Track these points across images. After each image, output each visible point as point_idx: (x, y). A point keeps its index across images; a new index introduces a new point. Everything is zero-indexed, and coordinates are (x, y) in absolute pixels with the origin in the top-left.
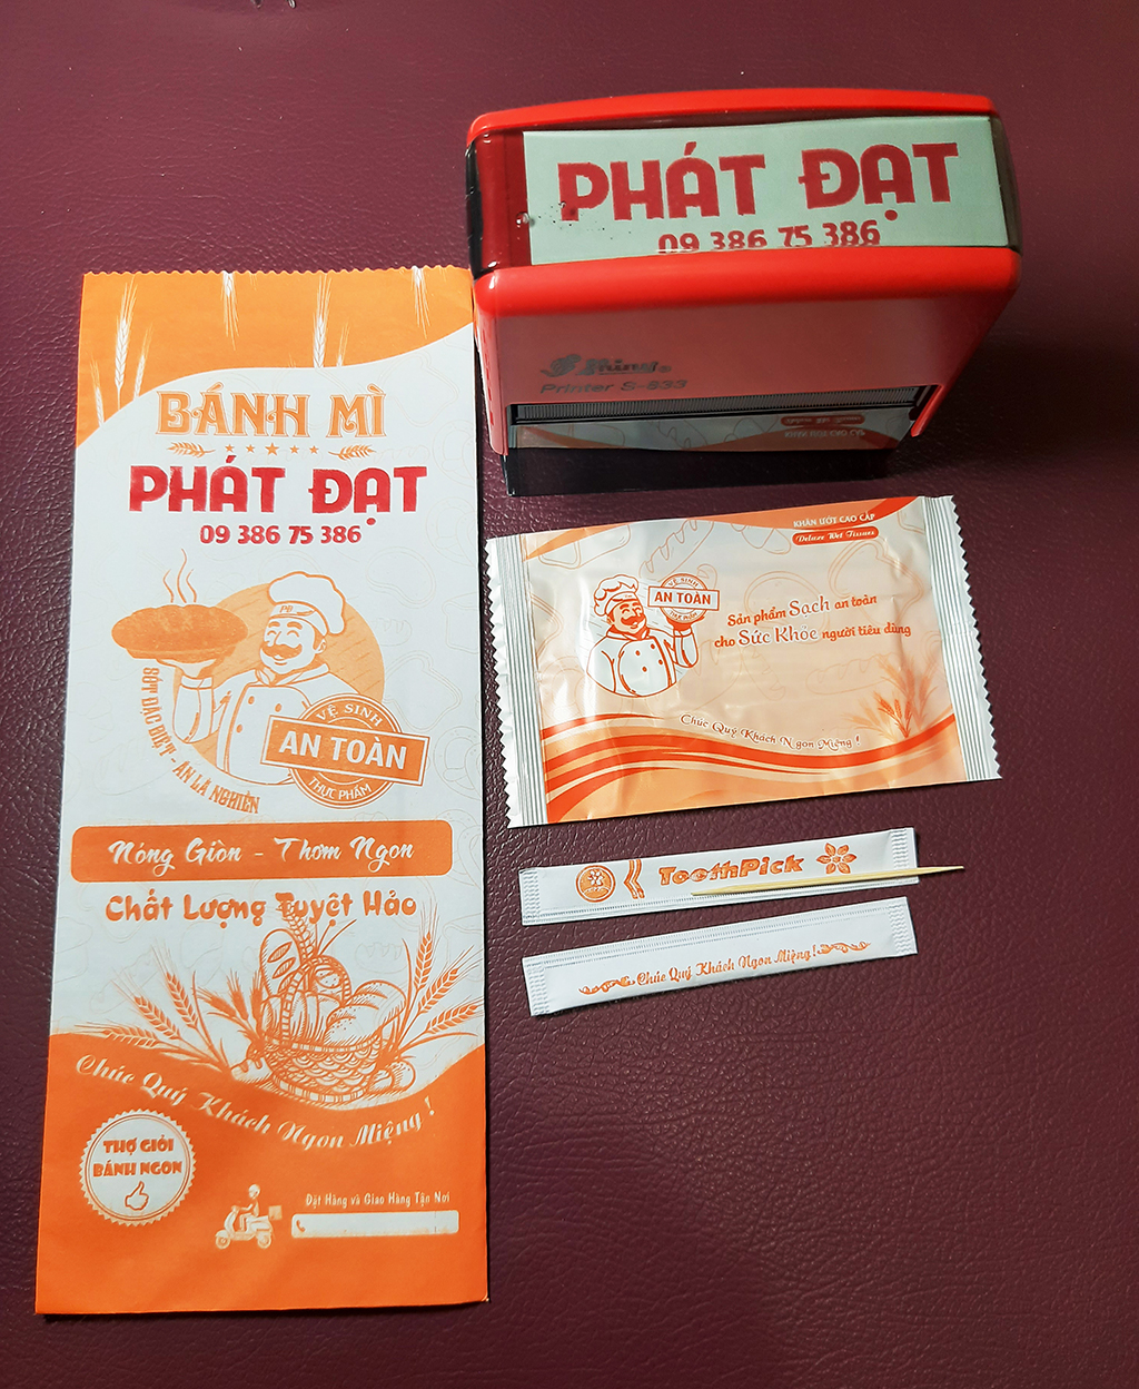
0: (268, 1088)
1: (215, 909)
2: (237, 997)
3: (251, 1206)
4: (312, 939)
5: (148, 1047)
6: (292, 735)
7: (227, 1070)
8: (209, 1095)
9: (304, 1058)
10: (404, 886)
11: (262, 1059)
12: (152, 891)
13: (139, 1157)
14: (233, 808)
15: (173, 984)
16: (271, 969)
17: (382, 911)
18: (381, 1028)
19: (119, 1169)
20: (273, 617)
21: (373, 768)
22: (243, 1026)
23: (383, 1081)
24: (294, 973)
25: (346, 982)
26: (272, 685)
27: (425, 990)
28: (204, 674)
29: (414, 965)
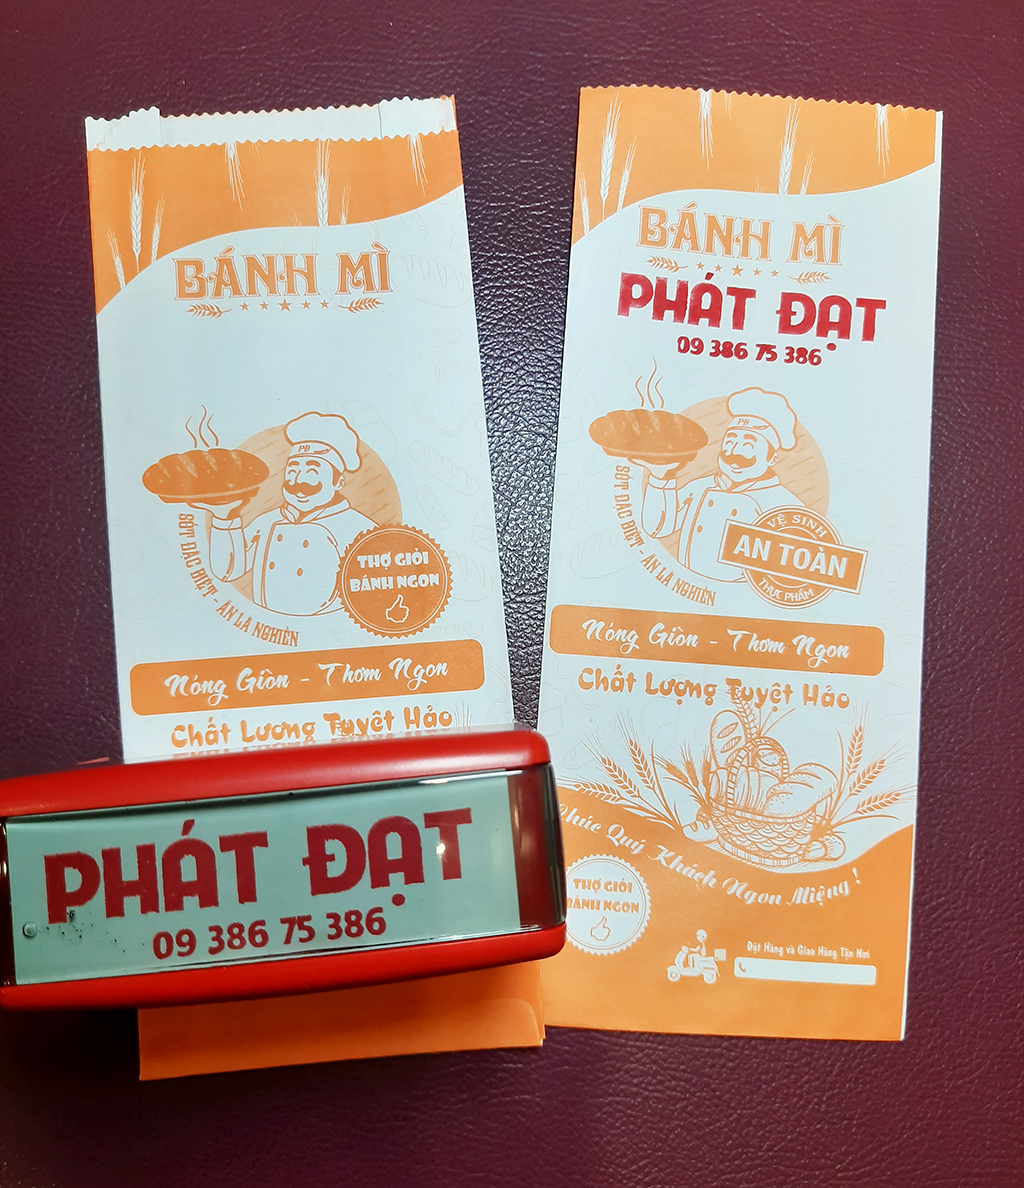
0: (715, 847)
1: (671, 688)
2: (689, 765)
3: (699, 947)
4: (756, 722)
5: (613, 802)
6: (745, 538)
7: (680, 828)
8: (663, 848)
9: (746, 824)
10: (840, 683)
11: (710, 822)
12: (619, 667)
13: (602, 895)
14: (692, 599)
15: (635, 750)
16: (719, 744)
17: (819, 702)
18: (815, 805)
19: (586, 904)
20: (730, 429)
21: (816, 575)
22: (694, 791)
23: (817, 851)
24: (739, 750)
25: (785, 762)
26: (729, 491)
27: (855, 776)
28: (669, 475)
29: (847, 753)
